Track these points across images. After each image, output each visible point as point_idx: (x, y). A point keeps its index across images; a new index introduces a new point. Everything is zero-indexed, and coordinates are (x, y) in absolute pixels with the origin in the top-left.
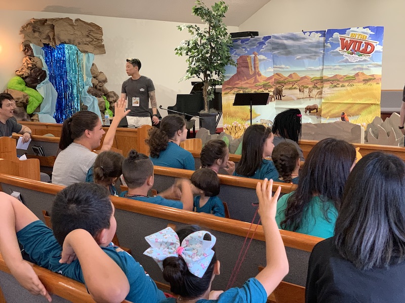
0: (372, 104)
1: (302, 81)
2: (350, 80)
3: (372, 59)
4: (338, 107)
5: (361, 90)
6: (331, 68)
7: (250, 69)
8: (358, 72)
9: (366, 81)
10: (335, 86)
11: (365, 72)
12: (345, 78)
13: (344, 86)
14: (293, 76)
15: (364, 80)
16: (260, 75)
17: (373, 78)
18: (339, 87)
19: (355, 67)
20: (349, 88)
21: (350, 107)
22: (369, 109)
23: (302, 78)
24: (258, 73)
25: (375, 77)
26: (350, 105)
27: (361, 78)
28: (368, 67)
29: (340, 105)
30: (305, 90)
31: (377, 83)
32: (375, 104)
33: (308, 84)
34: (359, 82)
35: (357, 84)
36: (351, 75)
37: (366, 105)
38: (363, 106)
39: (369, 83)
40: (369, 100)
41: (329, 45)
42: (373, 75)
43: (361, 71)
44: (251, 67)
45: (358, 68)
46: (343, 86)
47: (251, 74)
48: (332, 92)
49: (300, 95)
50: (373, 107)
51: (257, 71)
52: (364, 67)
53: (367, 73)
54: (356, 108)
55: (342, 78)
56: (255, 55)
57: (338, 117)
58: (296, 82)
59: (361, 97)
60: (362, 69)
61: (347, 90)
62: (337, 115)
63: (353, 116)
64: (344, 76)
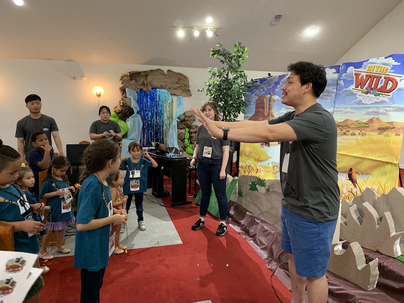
0: (387, 163)
2: (363, 127)
3: (392, 100)
4: (346, 160)
5: (374, 142)
6: (342, 111)
7: (265, 110)
8: (372, 117)
9: (382, 130)
10: (345, 134)
11: (382, 117)
12: (356, 124)
13: (355, 135)
15: (379, 129)
17: (392, 126)
18: (348, 135)
19: (370, 110)
20: (359, 137)
21: (359, 163)
22: (383, 169)
24: (271, 114)
25: (395, 125)
26: (359, 160)
27: (376, 125)
28: (386, 111)
29: (348, 158)
31: (397, 135)
32: (391, 163)
34: (373, 131)
35: (370, 133)
36: (364, 121)
37: (380, 163)
38: (375, 163)
39: (385, 133)
40: (384, 156)
41: (342, 82)
42: (391, 123)
43: (376, 117)
44: (267, 107)
45: (373, 112)
46: (353, 134)
47: (266, 114)
50: (389, 167)
51: (271, 112)
52: (381, 110)
53: (384, 119)
54: (366, 164)
55: (353, 124)
56: (271, 96)
57: (344, 172)
59: (373, 151)
60: (378, 113)
61: (357, 139)
62: (344, 170)
63: (362, 174)
64: (356, 121)
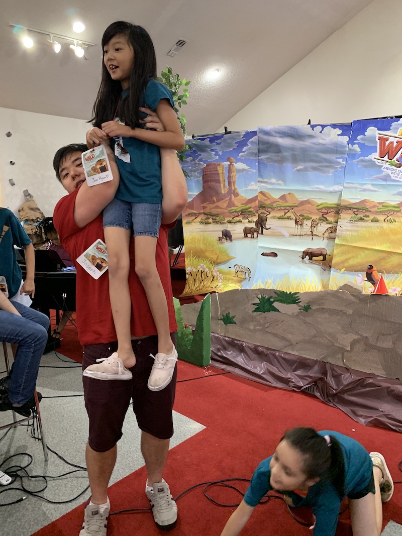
1: (301, 208)
2: (390, 211)
4: (363, 254)
7: (222, 185)
10: (361, 219)
12: (380, 206)
13: (377, 221)
14: (288, 198)
16: (236, 195)
18: (367, 221)
20: (385, 225)
21: (384, 258)
23: (302, 203)
24: (234, 191)
26: (384, 255)
29: (367, 252)
30: (305, 222)
33: (311, 213)
36: (393, 203)
44: (224, 181)
46: (375, 221)
47: (223, 192)
48: (355, 228)
49: (297, 230)
51: (233, 188)
54: (395, 260)
55: (375, 206)
56: (231, 163)
57: (361, 271)
58: (292, 207)
61: (382, 227)
62: (359, 268)
63: (388, 273)
64: (379, 203)
